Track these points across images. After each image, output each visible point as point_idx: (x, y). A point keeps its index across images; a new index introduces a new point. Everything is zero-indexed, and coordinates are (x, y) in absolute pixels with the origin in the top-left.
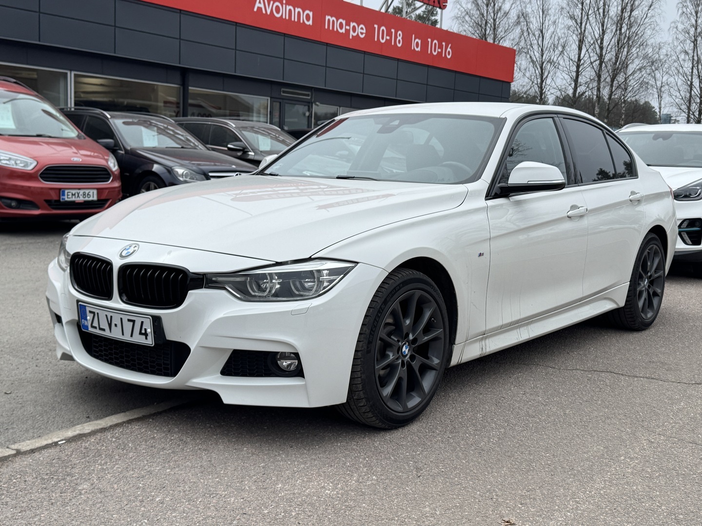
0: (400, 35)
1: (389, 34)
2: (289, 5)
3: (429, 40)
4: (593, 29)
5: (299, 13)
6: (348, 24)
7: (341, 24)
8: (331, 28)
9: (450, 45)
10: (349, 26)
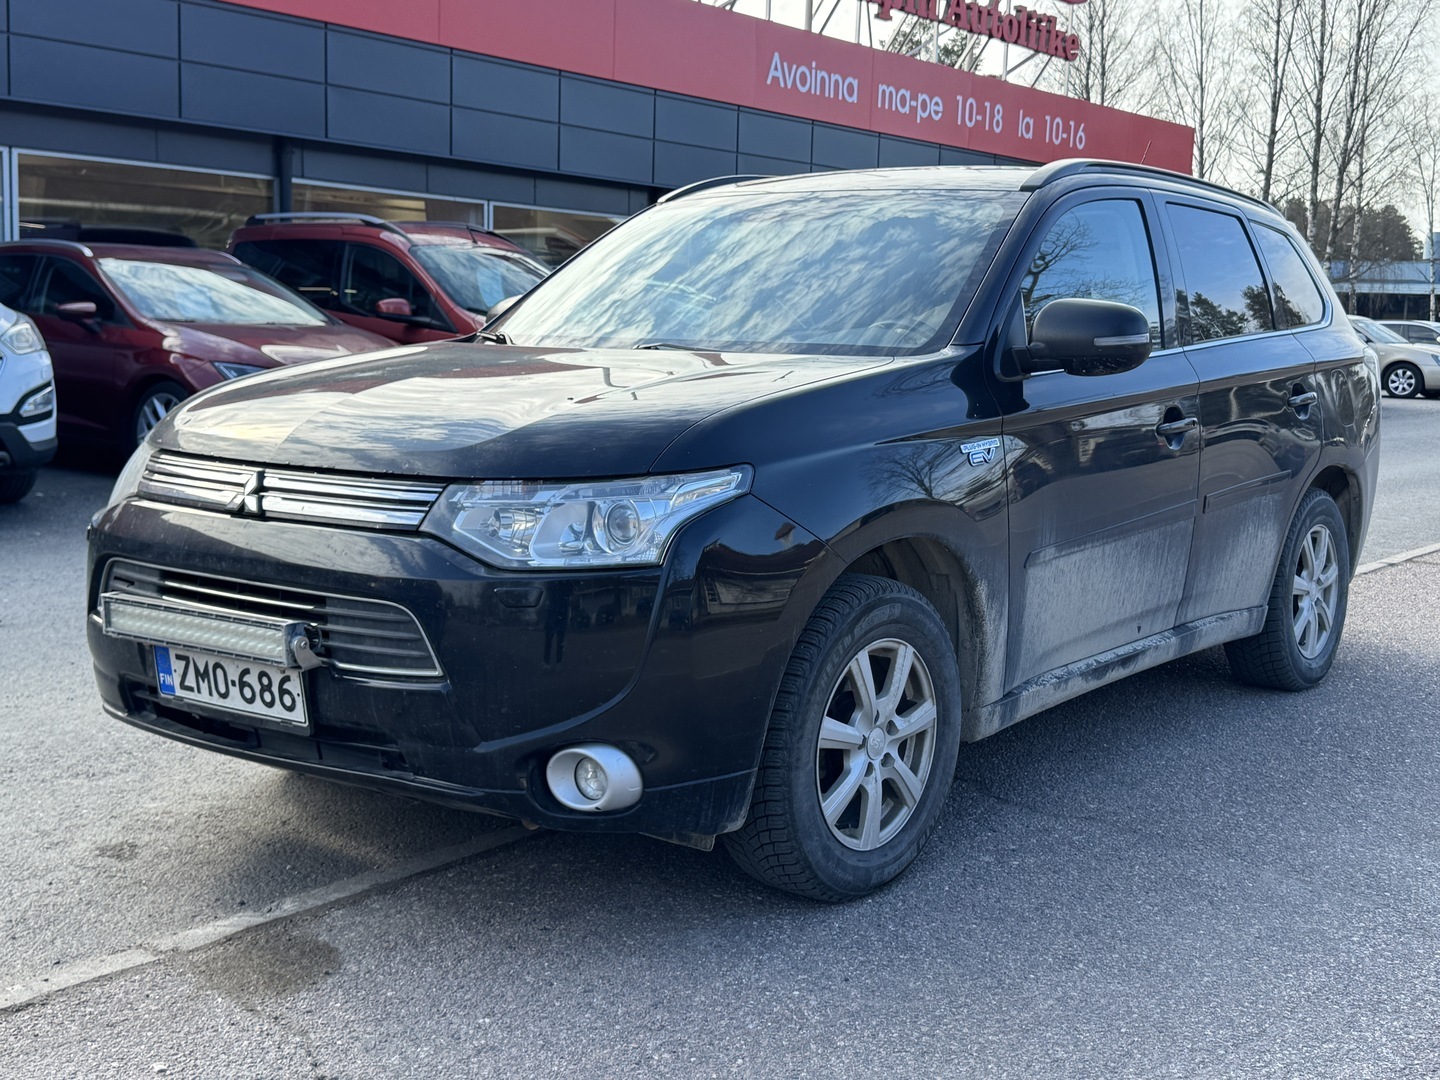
0: (998, 111)
1: (981, 111)
2: (821, 70)
3: (1048, 118)
4: (1300, 73)
5: (837, 82)
6: (914, 97)
7: (903, 97)
8: (887, 107)
9: (1082, 126)
10: (917, 101)
